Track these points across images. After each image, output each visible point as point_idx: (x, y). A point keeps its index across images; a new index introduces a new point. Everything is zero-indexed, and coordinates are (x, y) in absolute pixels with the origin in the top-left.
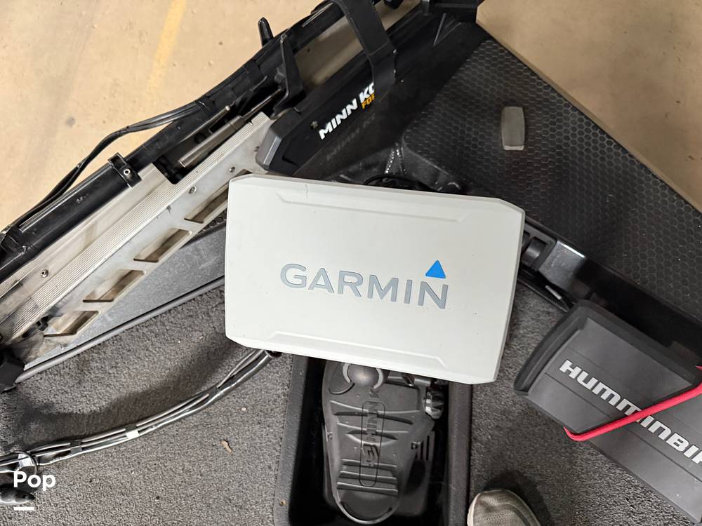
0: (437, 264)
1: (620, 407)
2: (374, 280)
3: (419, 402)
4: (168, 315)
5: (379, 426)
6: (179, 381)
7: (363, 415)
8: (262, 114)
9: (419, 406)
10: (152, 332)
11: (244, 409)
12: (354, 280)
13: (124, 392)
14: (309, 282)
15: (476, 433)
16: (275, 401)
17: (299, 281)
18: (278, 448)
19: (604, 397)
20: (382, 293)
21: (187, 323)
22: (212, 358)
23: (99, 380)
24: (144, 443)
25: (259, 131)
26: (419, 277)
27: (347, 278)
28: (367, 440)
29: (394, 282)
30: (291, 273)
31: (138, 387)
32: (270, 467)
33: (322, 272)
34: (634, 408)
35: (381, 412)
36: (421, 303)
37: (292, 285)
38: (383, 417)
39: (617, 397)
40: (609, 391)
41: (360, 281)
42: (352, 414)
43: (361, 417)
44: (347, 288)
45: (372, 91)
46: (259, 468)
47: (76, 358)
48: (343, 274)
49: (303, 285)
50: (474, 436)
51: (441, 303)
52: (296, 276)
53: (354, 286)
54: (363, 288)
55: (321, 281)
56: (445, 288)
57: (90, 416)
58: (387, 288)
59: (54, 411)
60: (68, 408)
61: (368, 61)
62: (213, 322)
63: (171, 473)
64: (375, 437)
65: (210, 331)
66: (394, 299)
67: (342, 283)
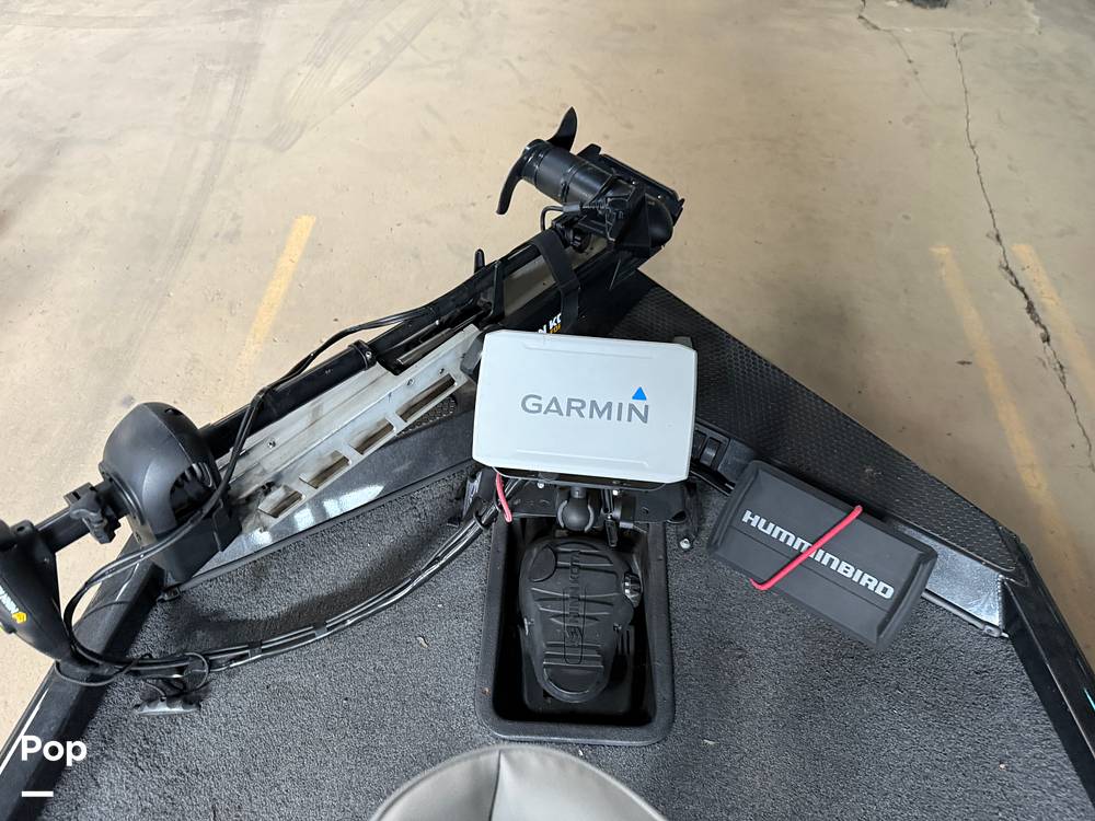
0: (640, 391)
1: (796, 547)
2: (594, 403)
3: (619, 586)
4: (356, 520)
5: (582, 608)
6: (369, 582)
7: (564, 599)
8: (472, 326)
9: (620, 590)
10: (338, 537)
11: (440, 606)
12: (579, 405)
13: (306, 596)
14: (543, 410)
15: (674, 615)
16: (473, 596)
17: (536, 408)
18: (478, 640)
19: (782, 539)
20: (600, 414)
21: (376, 527)
22: (404, 559)
23: (277, 585)
24: (329, 646)
25: (469, 338)
26: (628, 400)
27: (574, 404)
28: (570, 621)
29: (609, 405)
30: (529, 404)
31: (323, 591)
32: (469, 659)
33: (555, 400)
34: (807, 544)
35: (582, 596)
36: (629, 420)
37: (531, 412)
38: (585, 600)
39: (792, 537)
40: (785, 533)
41: (584, 406)
42: (554, 599)
43: (562, 602)
44: (573, 412)
45: (559, 321)
46: (458, 661)
47: (253, 565)
48: (570, 400)
49: (539, 411)
50: (672, 617)
51: (644, 419)
52: (534, 404)
53: (578, 409)
54: (586, 411)
55: (553, 407)
56: (647, 407)
57: (266, 622)
58: (604, 409)
59: (224, 618)
60: (242, 615)
61: (559, 293)
62: (404, 526)
63: (360, 673)
64: (578, 619)
65: (401, 534)
66: (609, 418)
67: (570, 408)
